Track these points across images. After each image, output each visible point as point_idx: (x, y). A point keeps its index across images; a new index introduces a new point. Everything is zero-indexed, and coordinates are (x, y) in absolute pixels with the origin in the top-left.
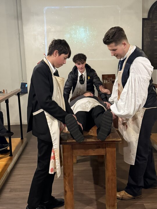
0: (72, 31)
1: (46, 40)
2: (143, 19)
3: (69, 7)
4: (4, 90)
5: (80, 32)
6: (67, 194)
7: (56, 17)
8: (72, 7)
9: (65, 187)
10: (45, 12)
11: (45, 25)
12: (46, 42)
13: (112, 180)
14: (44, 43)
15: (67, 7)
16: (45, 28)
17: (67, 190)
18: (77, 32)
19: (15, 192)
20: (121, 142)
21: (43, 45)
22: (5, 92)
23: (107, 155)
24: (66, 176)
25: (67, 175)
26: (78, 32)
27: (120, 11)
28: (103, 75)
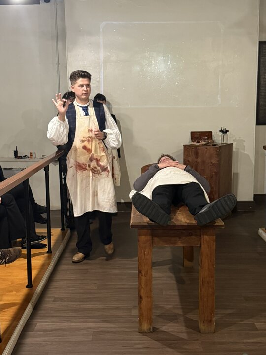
0: (145, 61)
1: (102, 74)
2: (259, 42)
3: (140, 22)
4: (31, 154)
5: (157, 63)
6: (143, 302)
7: (120, 38)
8: (146, 22)
9: (140, 291)
10: (102, 30)
11: (102, 51)
12: (102, 77)
13: (209, 282)
14: (98, 80)
15: (137, 22)
16: (102, 55)
17: (143, 295)
18: (151, 62)
19: (61, 301)
20: (223, 228)
21: (97, 82)
22: (33, 157)
23: (203, 246)
24: (142, 275)
25: (143, 273)
26: (154, 62)
27: (222, 30)
28: (192, 133)
